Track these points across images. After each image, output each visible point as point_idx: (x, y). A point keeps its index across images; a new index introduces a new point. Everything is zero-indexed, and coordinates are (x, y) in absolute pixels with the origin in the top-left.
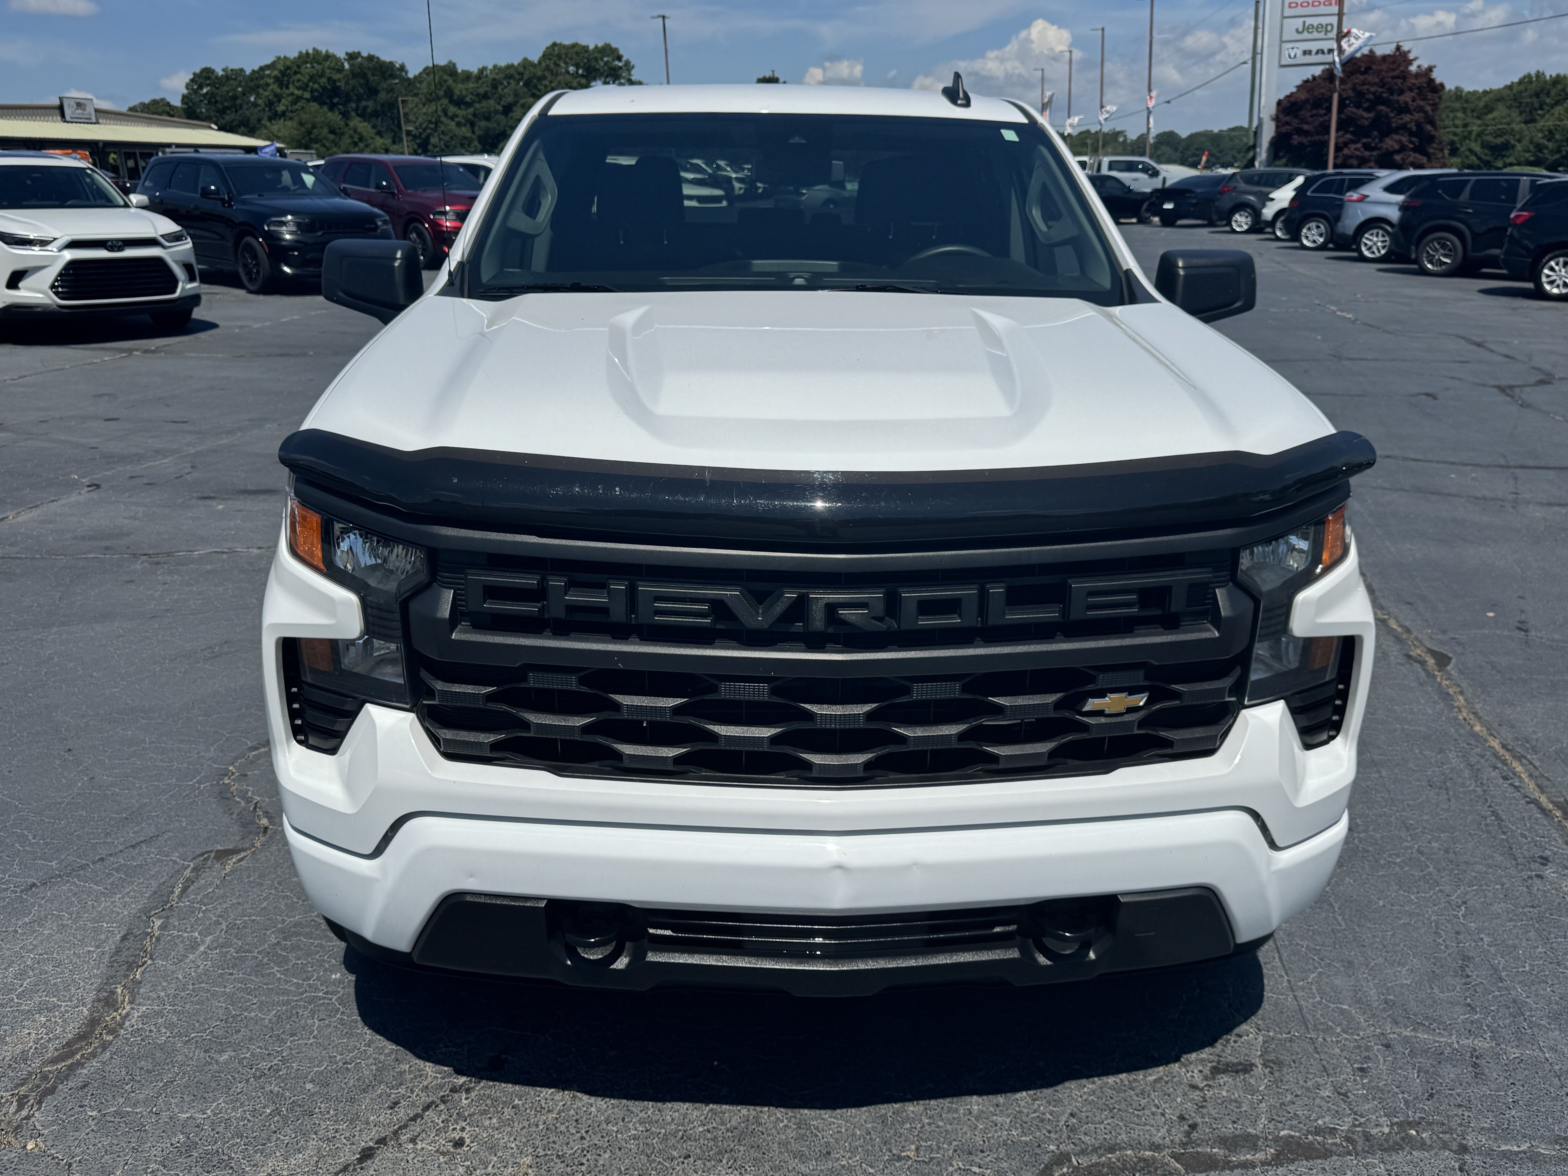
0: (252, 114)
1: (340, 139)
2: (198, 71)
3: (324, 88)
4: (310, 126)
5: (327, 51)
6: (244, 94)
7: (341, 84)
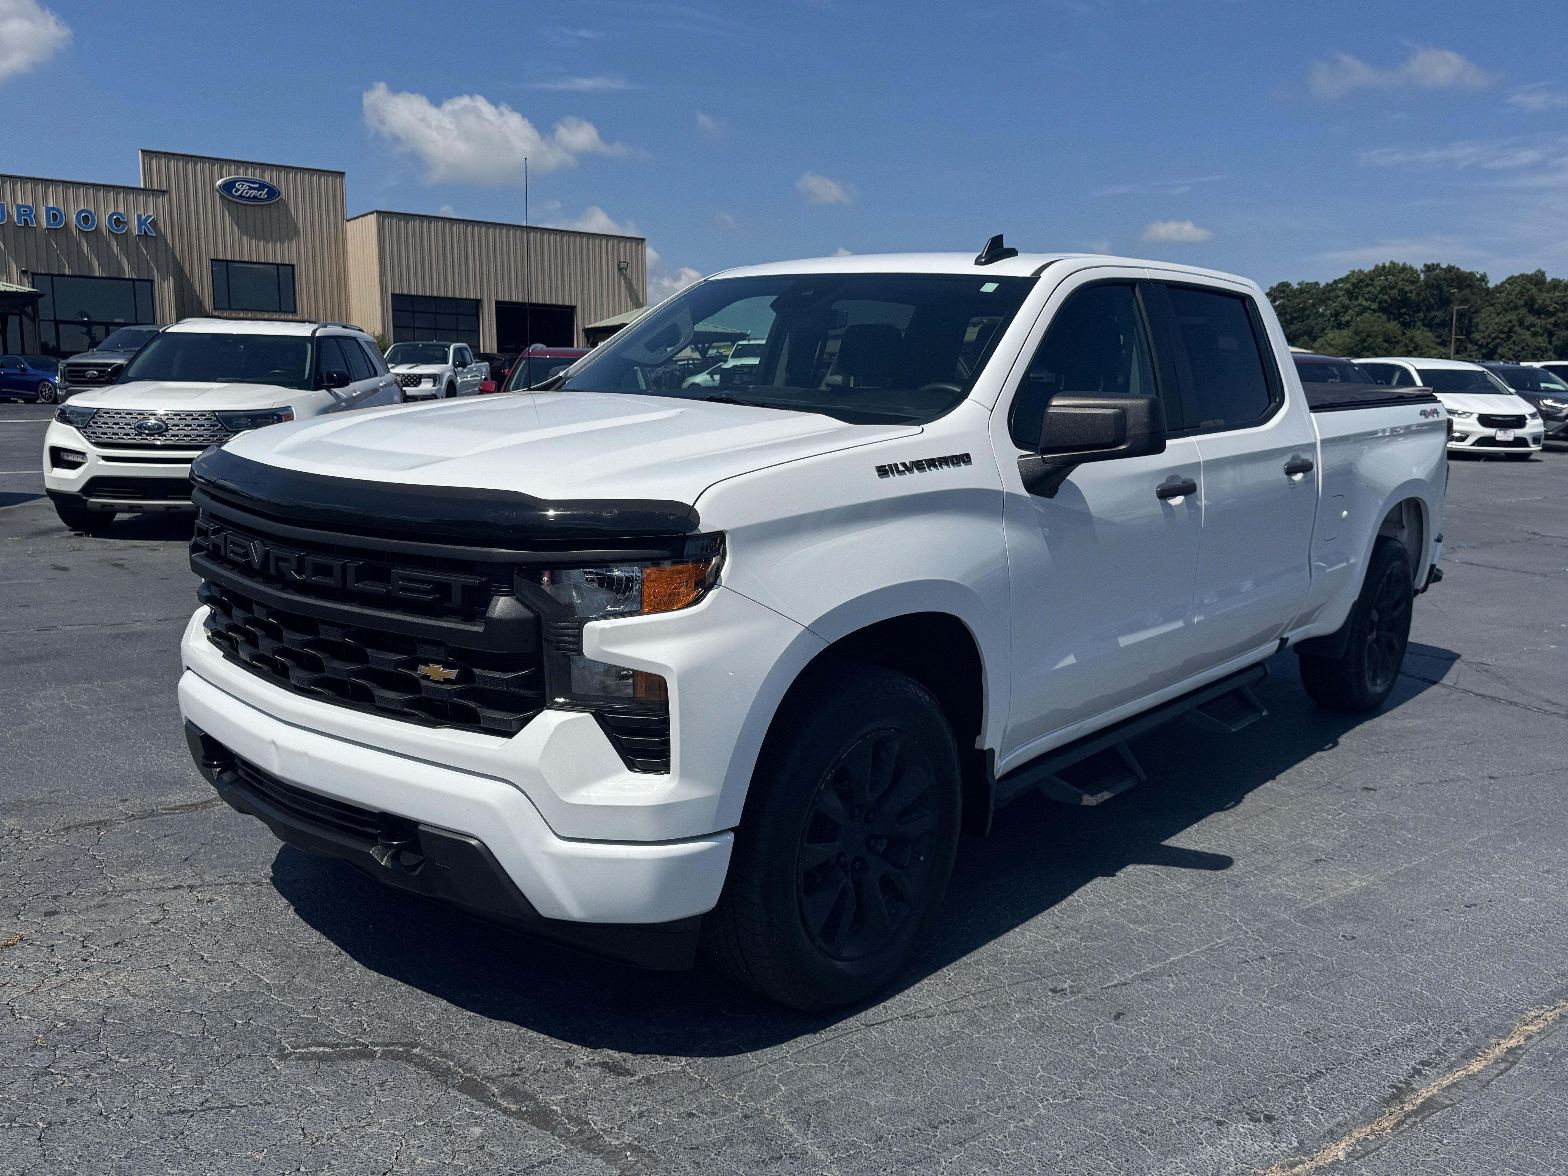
0: (1317, 324)
1: (1394, 347)
2: (1275, 285)
3: (1393, 299)
4: (1365, 334)
5: (1404, 264)
6: (1313, 305)
7: (1413, 296)
